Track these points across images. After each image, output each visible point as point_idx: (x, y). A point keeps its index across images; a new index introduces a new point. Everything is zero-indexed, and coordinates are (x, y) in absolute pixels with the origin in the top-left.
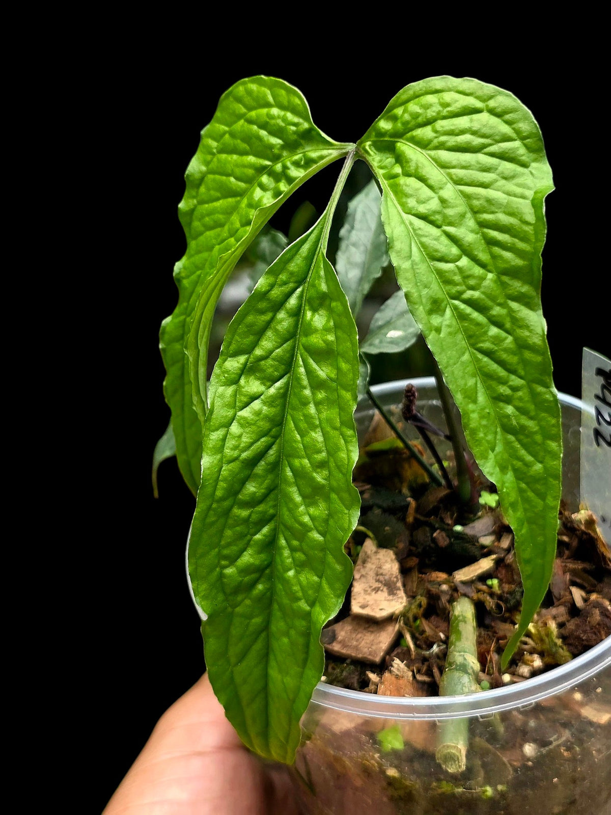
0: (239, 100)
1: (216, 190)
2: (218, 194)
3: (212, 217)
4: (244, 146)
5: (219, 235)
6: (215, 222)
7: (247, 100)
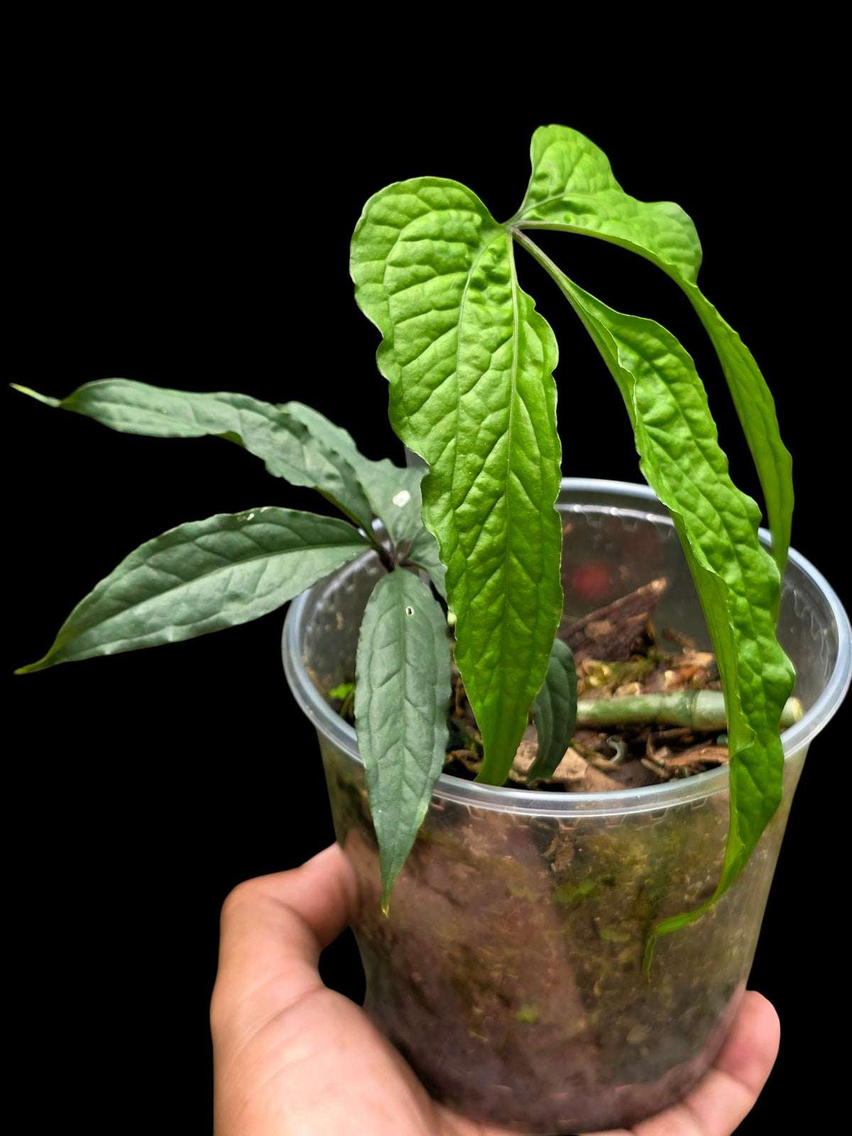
0: (380, 222)
1: (420, 336)
2: (426, 340)
3: (437, 367)
4: (426, 269)
5: (456, 385)
6: (443, 372)
7: (394, 216)
